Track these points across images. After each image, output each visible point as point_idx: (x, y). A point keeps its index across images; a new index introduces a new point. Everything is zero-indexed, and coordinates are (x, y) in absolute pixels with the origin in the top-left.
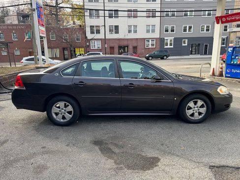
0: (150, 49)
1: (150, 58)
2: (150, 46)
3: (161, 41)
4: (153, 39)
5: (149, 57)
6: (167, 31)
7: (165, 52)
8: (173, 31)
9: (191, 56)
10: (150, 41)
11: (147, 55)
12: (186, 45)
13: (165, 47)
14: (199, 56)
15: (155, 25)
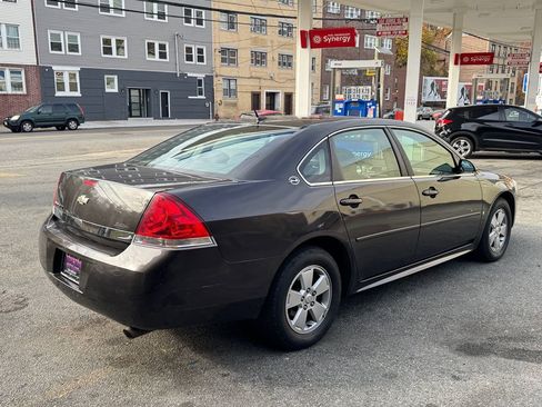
0: (11, 99)
1: (27, 127)
2: (9, 90)
3: (44, 76)
4: (15, 69)
5: (23, 122)
6: (56, 46)
7: (69, 109)
8: (73, 48)
9: (132, 122)
10: (7, 72)
11: (15, 118)
12: (116, 90)
13: (58, 94)
14: (151, 122)
15: (16, 27)
